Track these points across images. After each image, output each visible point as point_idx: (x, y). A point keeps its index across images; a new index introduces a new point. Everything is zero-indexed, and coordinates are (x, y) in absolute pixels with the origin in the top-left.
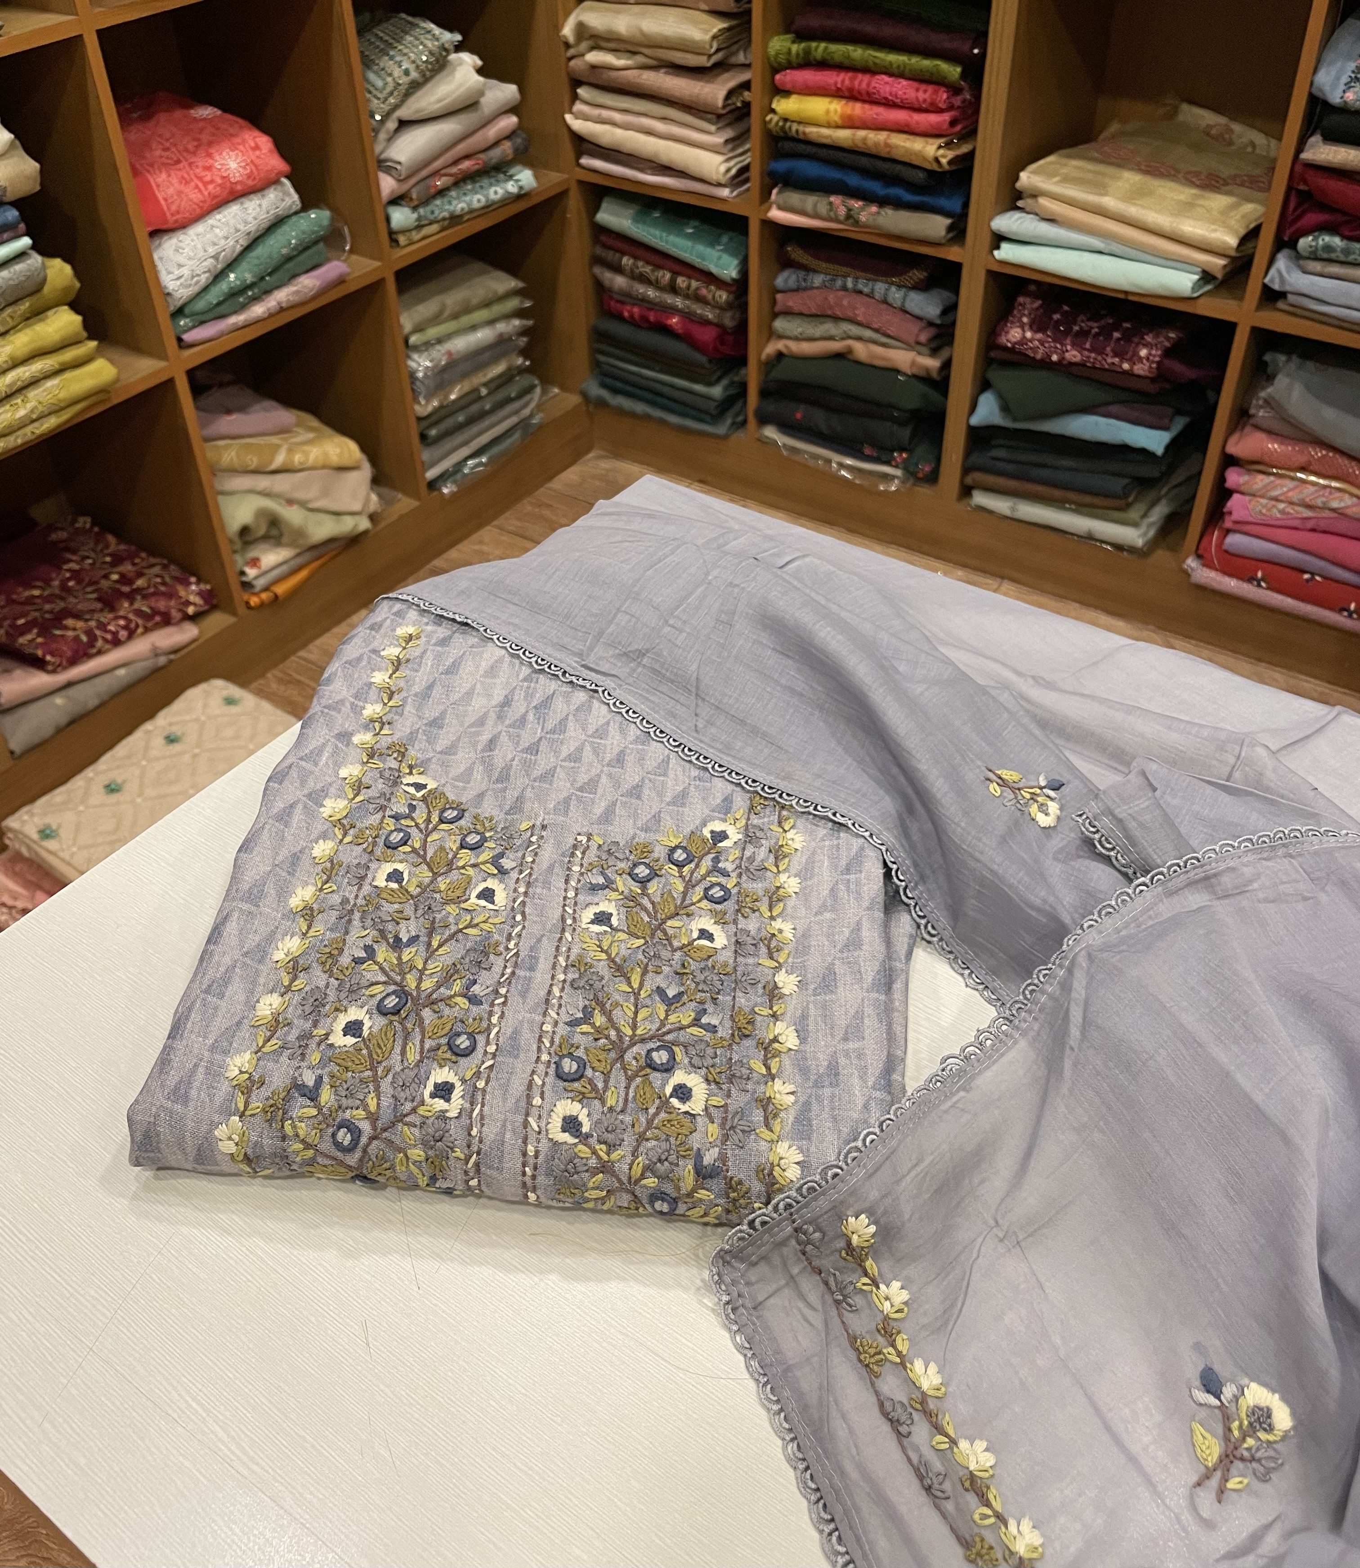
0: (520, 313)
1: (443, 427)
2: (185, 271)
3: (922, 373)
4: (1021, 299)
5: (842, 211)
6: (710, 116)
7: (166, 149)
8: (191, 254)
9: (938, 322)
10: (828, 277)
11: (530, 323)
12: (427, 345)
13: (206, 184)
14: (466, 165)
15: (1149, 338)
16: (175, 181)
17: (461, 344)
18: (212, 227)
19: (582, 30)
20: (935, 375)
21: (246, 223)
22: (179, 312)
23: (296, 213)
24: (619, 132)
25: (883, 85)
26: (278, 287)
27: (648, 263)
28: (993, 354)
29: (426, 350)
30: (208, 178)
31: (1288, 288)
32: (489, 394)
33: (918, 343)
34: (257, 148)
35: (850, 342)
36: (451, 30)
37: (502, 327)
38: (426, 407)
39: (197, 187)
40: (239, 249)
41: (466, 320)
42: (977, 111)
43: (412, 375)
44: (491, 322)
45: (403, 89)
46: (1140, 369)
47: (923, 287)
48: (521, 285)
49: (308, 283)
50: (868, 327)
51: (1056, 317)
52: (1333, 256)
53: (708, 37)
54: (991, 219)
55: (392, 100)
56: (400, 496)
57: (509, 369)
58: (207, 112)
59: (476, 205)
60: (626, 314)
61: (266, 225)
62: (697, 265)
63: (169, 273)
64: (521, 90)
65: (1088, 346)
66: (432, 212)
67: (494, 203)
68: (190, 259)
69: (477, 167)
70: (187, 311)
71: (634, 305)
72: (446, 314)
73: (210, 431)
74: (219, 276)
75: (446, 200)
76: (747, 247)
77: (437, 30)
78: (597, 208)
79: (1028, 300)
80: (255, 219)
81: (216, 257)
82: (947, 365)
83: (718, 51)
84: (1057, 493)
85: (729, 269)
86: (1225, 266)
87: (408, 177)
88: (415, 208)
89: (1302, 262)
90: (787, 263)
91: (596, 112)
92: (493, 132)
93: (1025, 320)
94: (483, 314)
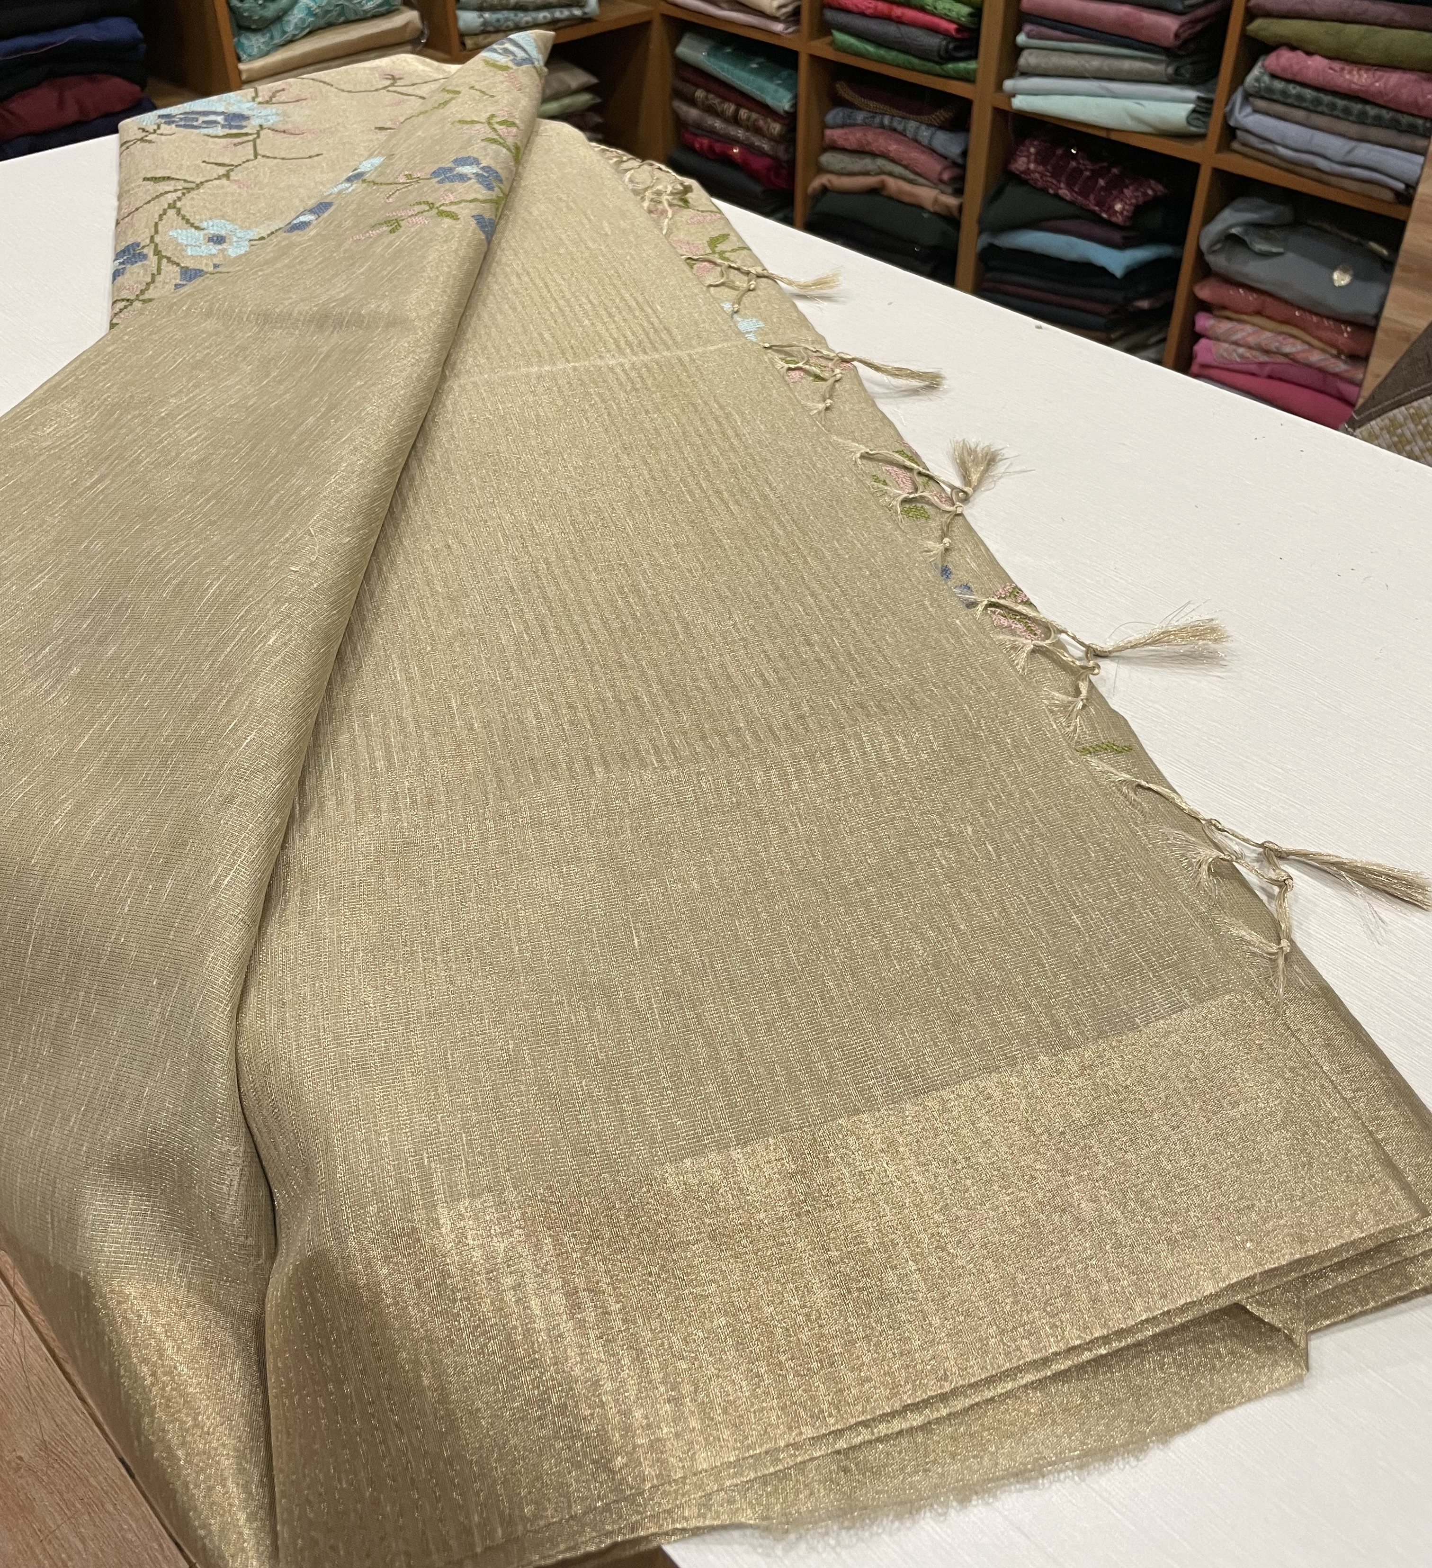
3: (943, 211)
9: (957, 161)
10: (870, 115)
15: (1127, 191)
20: (955, 213)
27: (718, 96)
31: (1241, 125)
35: (884, 178)
47: (948, 127)
48: (594, 80)
50: (899, 163)
52: (1278, 97)
59: (541, 20)
60: (697, 146)
62: (758, 98)
66: (498, 20)
67: (559, 21)
71: (704, 136)
75: (512, 12)
76: (797, 81)
78: (678, 42)
85: (781, 100)
88: (481, 14)
89: (1251, 101)
90: (839, 102)
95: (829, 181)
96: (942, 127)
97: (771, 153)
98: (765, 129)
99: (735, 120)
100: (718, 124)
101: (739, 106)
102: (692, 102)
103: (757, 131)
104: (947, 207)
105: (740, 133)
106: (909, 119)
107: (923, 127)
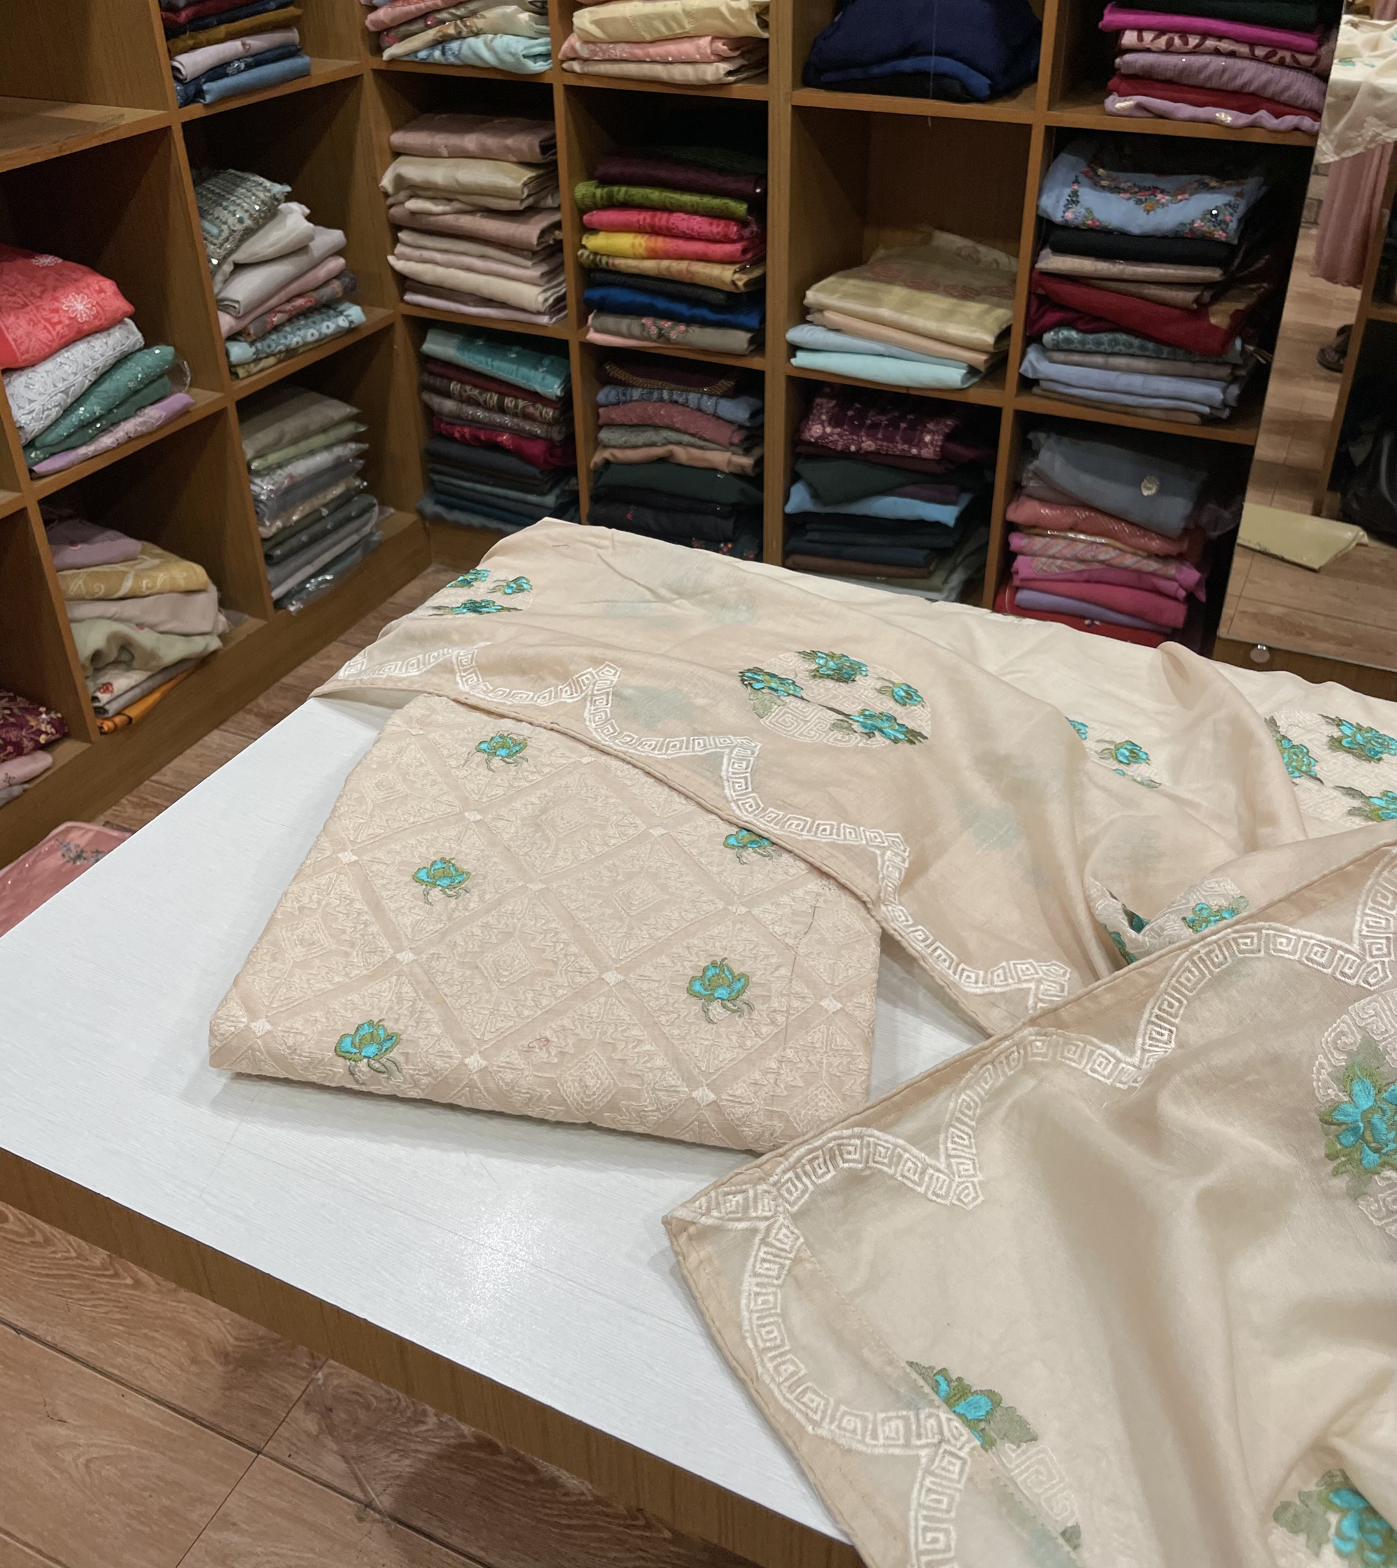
0: (356, 438)
1: (287, 547)
2: (36, 406)
3: (740, 471)
4: (818, 400)
5: (654, 331)
6: (526, 253)
7: (14, 295)
8: (42, 390)
9: (748, 424)
10: (645, 391)
11: (366, 446)
12: (269, 470)
13: (54, 325)
14: (300, 302)
15: (931, 426)
16: (23, 322)
17: (301, 468)
18: (61, 363)
19: (400, 182)
20: (749, 471)
21: (94, 359)
22: (30, 445)
23: (140, 350)
24: (440, 270)
25: (680, 221)
26: (125, 419)
27: (475, 386)
28: (798, 449)
29: (268, 474)
30: (56, 320)
31: (1040, 376)
32: (331, 513)
33: (732, 444)
34: (101, 291)
35: (671, 447)
36: (281, 183)
37: (339, 451)
38: (270, 528)
39: (45, 327)
40: (87, 383)
41: (304, 446)
42: (764, 241)
43: (256, 499)
44: (328, 447)
45: (237, 236)
46: (927, 453)
47: (732, 394)
48: (355, 411)
49: (154, 414)
50: (685, 433)
51: (850, 413)
52: (1072, 347)
53: (519, 185)
54: (786, 331)
55: (228, 246)
56: (247, 616)
57: (348, 490)
58: (48, 260)
59: (310, 339)
60: (457, 435)
61: (111, 361)
62: (522, 386)
63: (20, 408)
64: (346, 235)
65: (880, 436)
66: (269, 346)
67: (326, 336)
68: (40, 394)
69: (309, 304)
70: (38, 444)
71: (463, 426)
72: (287, 438)
73: (59, 560)
74: (68, 410)
75: (281, 334)
76: (568, 367)
77: (268, 183)
78: (423, 340)
79: (824, 400)
80: (102, 355)
81: (65, 392)
82: (759, 463)
83: (529, 196)
84: (869, 568)
85: (553, 388)
86: (986, 361)
87: (246, 315)
88: (252, 343)
89: (1048, 354)
90: (607, 381)
91: (417, 253)
92: (322, 272)
93: (824, 417)
94: (320, 440)
95: (613, 455)
96: (725, 395)
97: (543, 435)
98: (537, 414)
99: (502, 409)
100: (480, 414)
101: (502, 395)
102: (447, 394)
103: (527, 417)
104: (742, 467)
105: (507, 420)
106: (687, 391)
107: (705, 398)
